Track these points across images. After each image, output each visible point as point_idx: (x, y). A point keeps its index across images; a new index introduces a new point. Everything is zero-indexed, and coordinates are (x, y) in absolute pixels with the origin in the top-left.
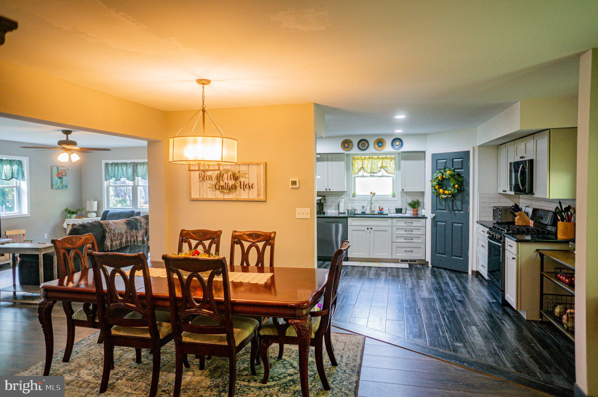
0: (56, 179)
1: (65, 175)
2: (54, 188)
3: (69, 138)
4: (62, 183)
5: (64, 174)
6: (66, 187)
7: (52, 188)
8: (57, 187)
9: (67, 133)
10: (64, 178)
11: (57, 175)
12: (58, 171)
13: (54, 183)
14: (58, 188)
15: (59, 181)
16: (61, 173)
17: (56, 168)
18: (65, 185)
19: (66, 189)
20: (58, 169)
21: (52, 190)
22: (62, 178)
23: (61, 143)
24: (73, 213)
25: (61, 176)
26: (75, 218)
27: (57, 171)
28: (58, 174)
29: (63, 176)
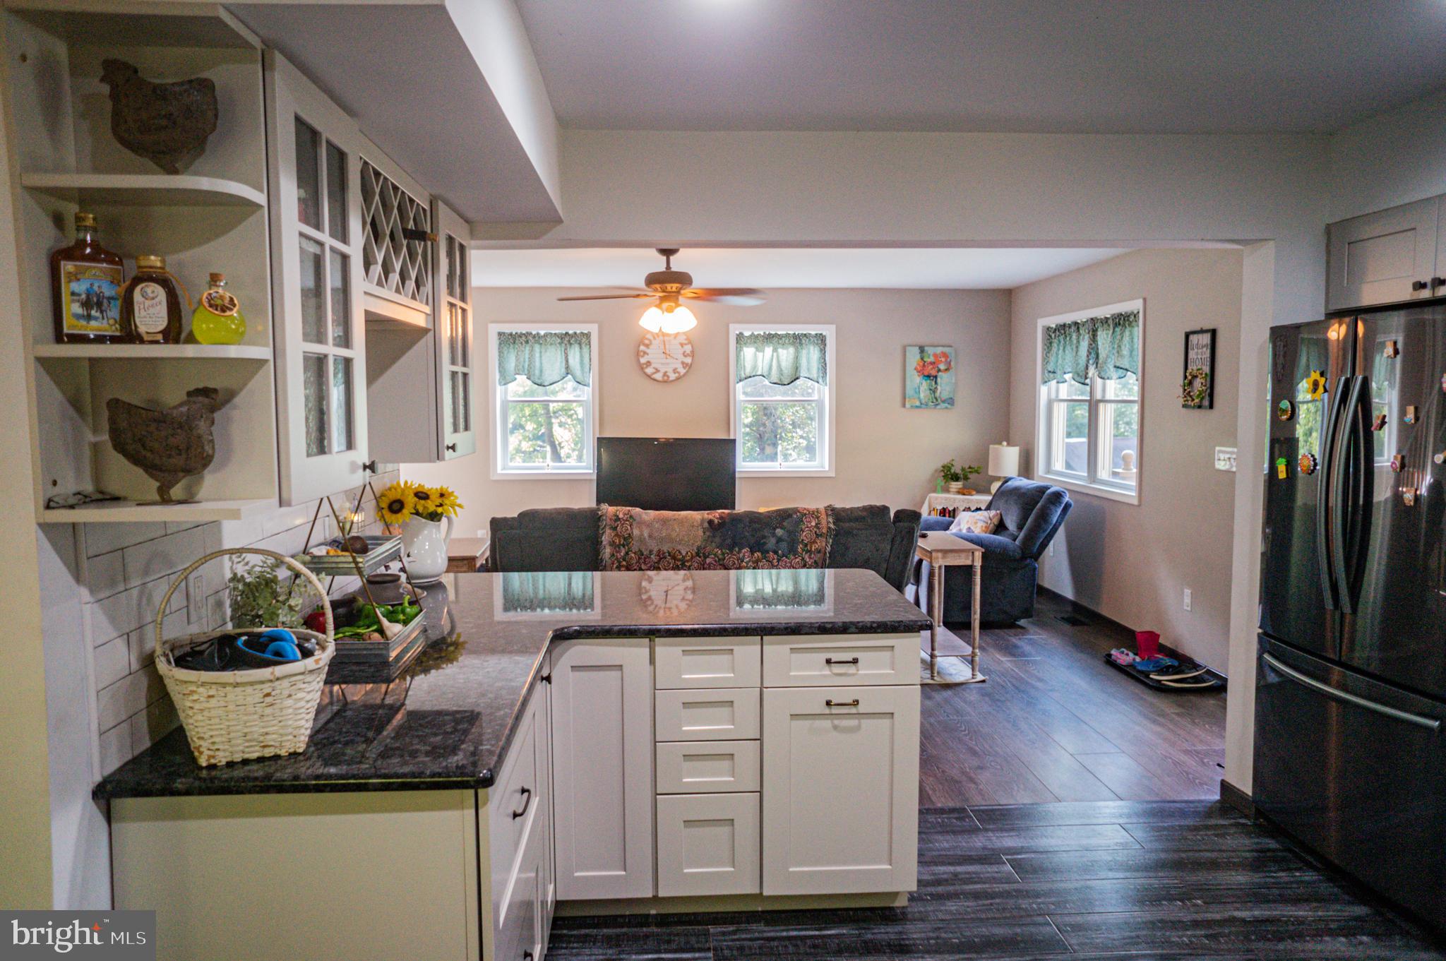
0: (915, 380)
1: (947, 370)
2: (908, 405)
3: (671, 265)
4: (934, 391)
5: (942, 367)
6: (951, 401)
7: (904, 405)
8: (918, 403)
9: (668, 253)
10: (944, 378)
11: (919, 368)
12: (922, 359)
13: (909, 391)
14: (923, 405)
15: (925, 385)
16: (931, 363)
17: (917, 350)
18: (945, 396)
19: (946, 408)
20: (922, 350)
21: (903, 409)
22: (936, 377)
23: (653, 280)
24: (955, 478)
25: (933, 373)
26: (959, 492)
27: (918, 357)
28: (924, 366)
29: (939, 370)
